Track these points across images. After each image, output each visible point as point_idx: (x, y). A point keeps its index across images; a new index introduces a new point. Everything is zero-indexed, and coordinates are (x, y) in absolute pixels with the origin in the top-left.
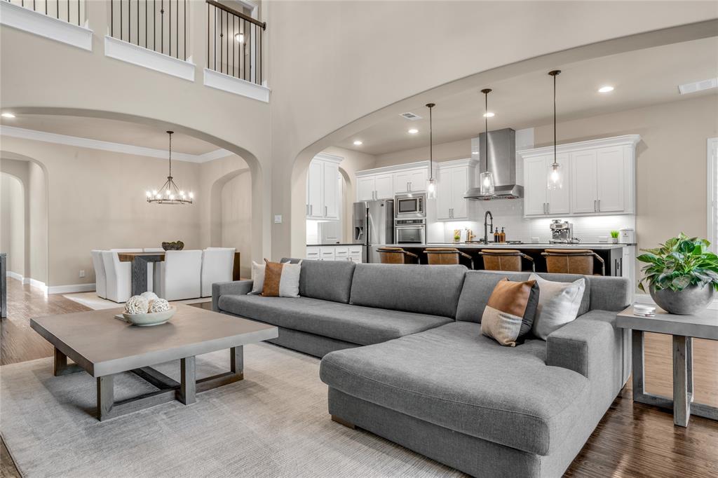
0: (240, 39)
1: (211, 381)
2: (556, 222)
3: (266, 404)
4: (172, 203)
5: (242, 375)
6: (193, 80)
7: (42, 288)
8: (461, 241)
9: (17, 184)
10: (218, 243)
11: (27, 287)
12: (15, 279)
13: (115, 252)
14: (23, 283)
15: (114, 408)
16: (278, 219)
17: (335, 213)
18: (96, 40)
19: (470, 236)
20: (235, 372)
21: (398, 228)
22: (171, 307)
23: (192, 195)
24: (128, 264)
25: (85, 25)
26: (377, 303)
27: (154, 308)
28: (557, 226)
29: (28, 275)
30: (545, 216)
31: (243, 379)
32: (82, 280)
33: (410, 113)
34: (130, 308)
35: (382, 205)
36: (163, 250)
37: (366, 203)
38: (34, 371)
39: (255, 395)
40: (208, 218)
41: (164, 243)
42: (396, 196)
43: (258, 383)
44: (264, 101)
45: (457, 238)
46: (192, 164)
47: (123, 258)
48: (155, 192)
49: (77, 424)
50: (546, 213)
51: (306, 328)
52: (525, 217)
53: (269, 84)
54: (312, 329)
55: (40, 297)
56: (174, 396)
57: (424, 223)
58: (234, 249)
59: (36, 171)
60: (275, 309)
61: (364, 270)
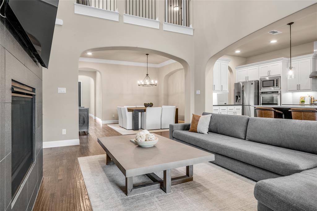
0: (177, 9)
1: (177, 180)
3: (211, 201)
4: (148, 86)
5: (192, 178)
6: (159, 28)
7: (100, 122)
8: (305, 103)
9: (92, 80)
10: (167, 103)
11: (95, 120)
12: (91, 117)
13: (126, 107)
14: (94, 119)
15: (133, 190)
16: (198, 92)
17: (226, 89)
18: (121, 16)
19: (313, 100)
20: (189, 176)
21: (261, 96)
22: (156, 138)
23: (156, 82)
24: (131, 113)
25: (117, 11)
26: (266, 141)
27: (148, 138)
29: (95, 115)
31: (193, 180)
32: (114, 118)
33: (275, 31)
34: (138, 138)
35: (252, 84)
36: (144, 107)
37: (241, 83)
38: (99, 161)
39: (203, 193)
40: (162, 92)
41: (145, 104)
42: (260, 79)
43: (202, 184)
44: (191, 34)
45: (303, 102)
46: (155, 68)
47: (129, 110)
48: (141, 81)
49: (117, 195)
51: (225, 154)
53: (193, 26)
54: (230, 155)
55: (99, 125)
56: (159, 187)
57: (279, 93)
58: (175, 107)
59: (98, 74)
60: (205, 141)
61: (256, 121)
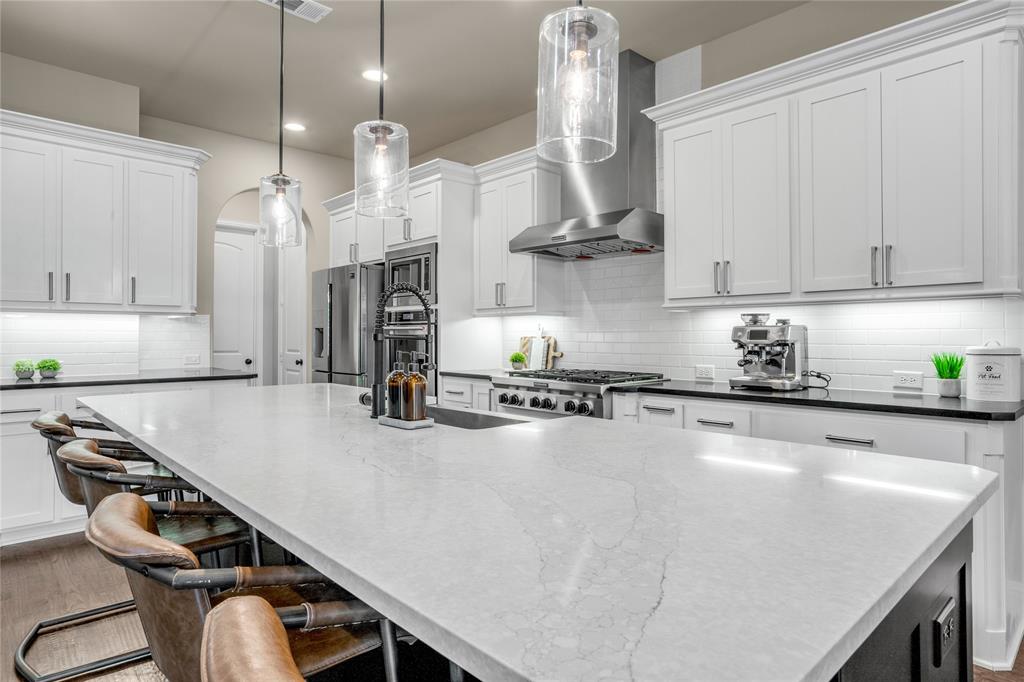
2: (755, 320)
19: (552, 353)
28: (754, 335)
30: (718, 302)
35: (352, 276)
42: (387, 254)
45: (518, 361)
50: (723, 295)
52: (667, 304)
